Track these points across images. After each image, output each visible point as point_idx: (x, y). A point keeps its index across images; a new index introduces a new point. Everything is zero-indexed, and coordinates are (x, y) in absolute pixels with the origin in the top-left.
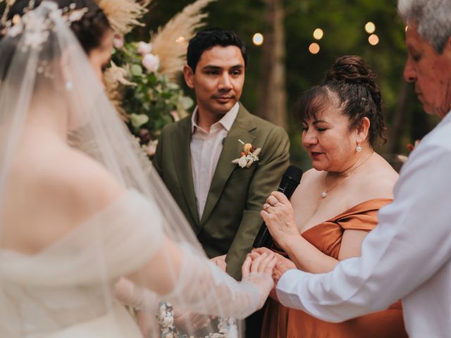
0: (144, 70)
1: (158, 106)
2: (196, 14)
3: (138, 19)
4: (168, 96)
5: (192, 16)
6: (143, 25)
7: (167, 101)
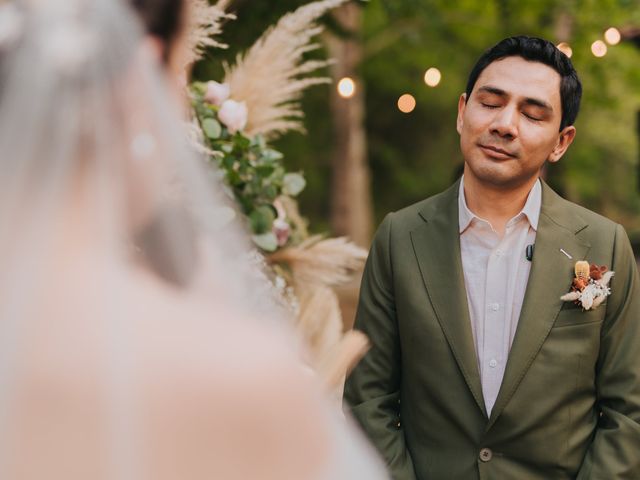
0: (223, 126)
1: (248, 190)
2: (303, 30)
3: (213, 37)
4: (265, 171)
5: (297, 33)
6: (225, 46)
7: (266, 182)
